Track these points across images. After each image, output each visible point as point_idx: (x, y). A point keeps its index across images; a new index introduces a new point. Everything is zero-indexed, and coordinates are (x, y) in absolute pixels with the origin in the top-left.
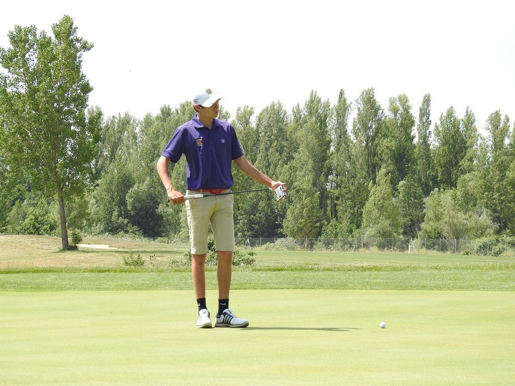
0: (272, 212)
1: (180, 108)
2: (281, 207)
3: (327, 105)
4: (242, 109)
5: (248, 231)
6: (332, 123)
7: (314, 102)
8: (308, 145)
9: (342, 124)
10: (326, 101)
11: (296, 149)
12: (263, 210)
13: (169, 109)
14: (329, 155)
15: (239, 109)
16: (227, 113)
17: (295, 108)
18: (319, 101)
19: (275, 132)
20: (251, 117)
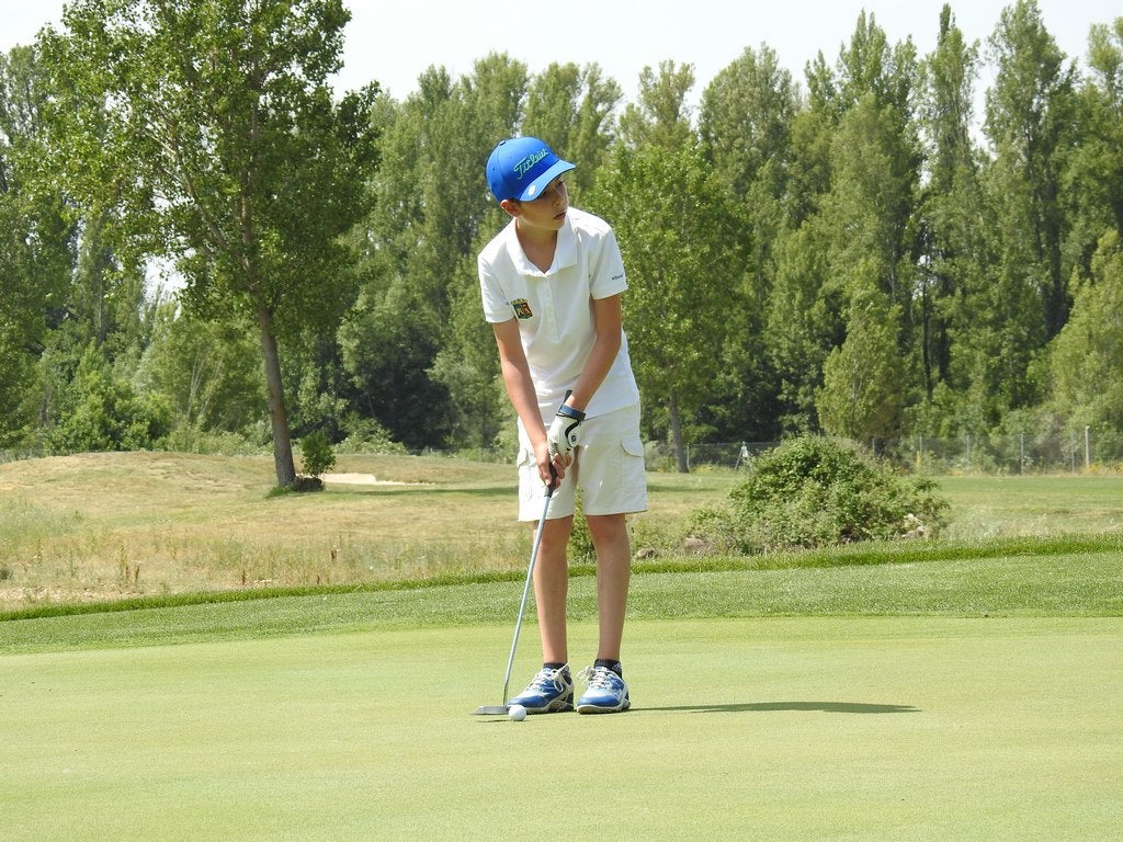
0: (765, 364)
1: (475, 74)
2: (791, 351)
3: (908, 52)
4: (656, 72)
5: (698, 424)
6: (923, 101)
7: (867, 45)
8: (860, 170)
9: (952, 109)
10: (904, 43)
11: (823, 183)
12: (738, 362)
13: (445, 79)
14: (918, 196)
15: (647, 73)
16: (611, 86)
17: (811, 65)
18: (882, 42)
19: (758, 132)
20: (686, 94)
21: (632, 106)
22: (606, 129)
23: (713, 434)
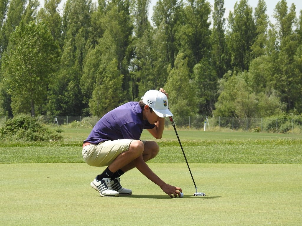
5: (57, 110)
6: (133, 10)
8: (111, 31)
9: (143, 12)
11: (100, 34)
12: (72, 89)
14: (131, 40)
16: (36, 1)
19: (81, 18)
20: (59, 5)
21: (43, 8)
22: (34, 15)
23: (61, 113)
